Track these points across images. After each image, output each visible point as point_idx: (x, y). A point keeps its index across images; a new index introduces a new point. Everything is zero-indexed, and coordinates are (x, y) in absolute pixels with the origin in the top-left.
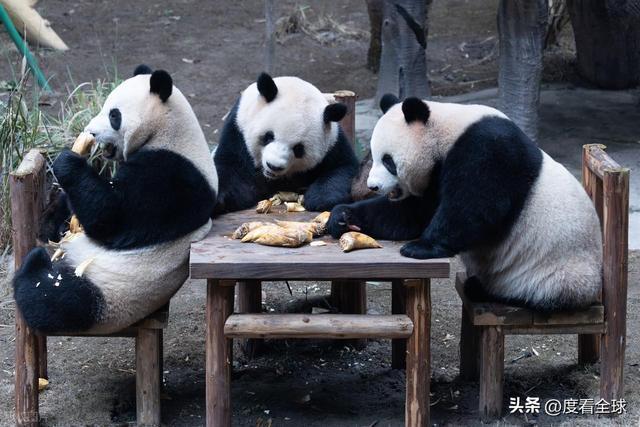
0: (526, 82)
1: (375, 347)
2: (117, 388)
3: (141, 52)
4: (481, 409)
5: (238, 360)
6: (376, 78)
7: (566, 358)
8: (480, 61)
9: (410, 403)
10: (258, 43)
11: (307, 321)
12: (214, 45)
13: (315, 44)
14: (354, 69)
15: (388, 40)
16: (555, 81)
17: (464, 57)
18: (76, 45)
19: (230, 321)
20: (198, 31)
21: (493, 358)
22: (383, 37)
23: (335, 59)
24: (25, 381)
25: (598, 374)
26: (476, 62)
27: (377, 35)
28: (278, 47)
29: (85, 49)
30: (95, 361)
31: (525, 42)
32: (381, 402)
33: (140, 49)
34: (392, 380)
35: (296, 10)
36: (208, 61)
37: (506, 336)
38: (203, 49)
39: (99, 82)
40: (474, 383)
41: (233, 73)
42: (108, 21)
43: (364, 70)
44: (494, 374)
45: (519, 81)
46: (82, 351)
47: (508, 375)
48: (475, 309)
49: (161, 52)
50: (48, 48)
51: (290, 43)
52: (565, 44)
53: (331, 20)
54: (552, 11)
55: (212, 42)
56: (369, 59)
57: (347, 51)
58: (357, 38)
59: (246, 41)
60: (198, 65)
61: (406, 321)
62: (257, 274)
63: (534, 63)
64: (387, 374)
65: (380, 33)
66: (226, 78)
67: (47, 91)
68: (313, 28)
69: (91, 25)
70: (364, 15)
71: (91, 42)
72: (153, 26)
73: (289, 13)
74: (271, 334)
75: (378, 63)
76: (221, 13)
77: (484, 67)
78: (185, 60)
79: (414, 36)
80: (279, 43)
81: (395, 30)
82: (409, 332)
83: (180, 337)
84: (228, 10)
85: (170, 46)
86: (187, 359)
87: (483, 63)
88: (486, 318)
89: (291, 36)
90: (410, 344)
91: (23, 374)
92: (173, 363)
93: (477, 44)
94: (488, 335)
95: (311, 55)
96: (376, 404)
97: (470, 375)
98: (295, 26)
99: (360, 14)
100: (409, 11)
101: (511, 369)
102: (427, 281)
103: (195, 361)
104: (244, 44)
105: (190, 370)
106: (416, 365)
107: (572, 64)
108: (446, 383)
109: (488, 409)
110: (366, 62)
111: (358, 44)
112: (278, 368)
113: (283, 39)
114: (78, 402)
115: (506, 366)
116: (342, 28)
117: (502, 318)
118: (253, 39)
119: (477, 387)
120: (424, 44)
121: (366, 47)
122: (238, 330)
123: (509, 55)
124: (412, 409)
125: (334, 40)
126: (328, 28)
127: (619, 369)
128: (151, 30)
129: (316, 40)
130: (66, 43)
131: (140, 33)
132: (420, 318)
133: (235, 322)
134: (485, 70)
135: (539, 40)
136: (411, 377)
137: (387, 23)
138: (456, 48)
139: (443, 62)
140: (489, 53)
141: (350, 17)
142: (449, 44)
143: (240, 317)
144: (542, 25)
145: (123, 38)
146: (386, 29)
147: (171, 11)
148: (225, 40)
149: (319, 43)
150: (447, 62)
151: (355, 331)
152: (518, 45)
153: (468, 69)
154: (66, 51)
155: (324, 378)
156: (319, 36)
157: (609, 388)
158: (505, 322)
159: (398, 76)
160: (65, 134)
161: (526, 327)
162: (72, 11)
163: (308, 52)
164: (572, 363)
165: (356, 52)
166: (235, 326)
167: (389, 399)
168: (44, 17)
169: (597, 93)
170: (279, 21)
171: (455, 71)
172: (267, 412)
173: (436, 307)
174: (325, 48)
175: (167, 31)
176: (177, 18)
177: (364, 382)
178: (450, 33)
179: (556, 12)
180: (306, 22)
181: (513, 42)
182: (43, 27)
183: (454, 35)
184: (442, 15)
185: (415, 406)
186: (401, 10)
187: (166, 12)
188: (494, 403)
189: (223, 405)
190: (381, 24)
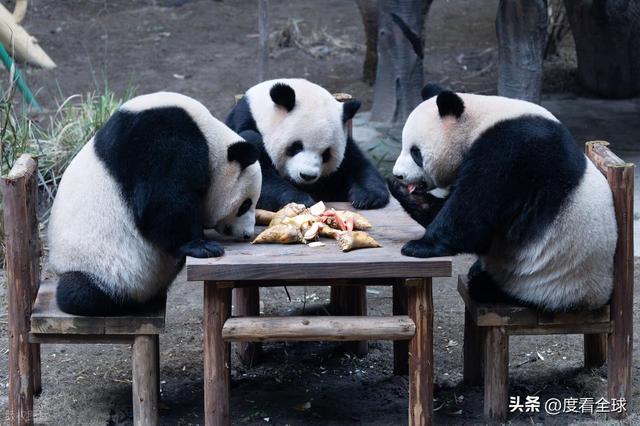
0: (527, 89)
1: (376, 354)
2: (113, 397)
3: (131, 69)
4: (487, 412)
5: (236, 369)
6: (372, 91)
7: (572, 362)
8: (479, 73)
9: (413, 407)
10: (250, 58)
11: (307, 323)
12: (205, 61)
13: (309, 58)
14: (350, 82)
15: (384, 50)
16: (555, 91)
17: (462, 69)
18: (65, 63)
19: (228, 325)
20: (189, 47)
21: (497, 359)
22: (378, 47)
23: (330, 73)
24: (19, 390)
25: (605, 377)
26: (474, 74)
27: (372, 46)
28: (271, 62)
29: (72, 66)
30: (90, 372)
31: (525, 48)
32: (383, 408)
33: (129, 66)
34: (394, 387)
35: (288, 24)
36: (200, 77)
37: (510, 337)
38: (195, 64)
39: (89, 95)
40: (477, 388)
41: (225, 88)
42: (96, 38)
43: (360, 83)
44: (498, 375)
45: (518, 88)
46: (76, 363)
47: (512, 379)
48: (478, 309)
49: (151, 68)
50: (35, 66)
51: (284, 57)
52: (565, 54)
53: (325, 34)
54: (552, 20)
55: (204, 57)
56: (364, 72)
57: (342, 65)
58: (352, 52)
59: (238, 56)
60: (190, 80)
61: (408, 322)
62: (255, 276)
63: (533, 69)
64: (389, 380)
65: (376, 45)
66: (218, 93)
67: (35, 108)
68: (307, 42)
69: (79, 43)
70: (359, 27)
71: (79, 59)
72: (142, 43)
73: (282, 27)
74: (271, 337)
75: (374, 76)
76: (211, 28)
77: (483, 78)
78: (176, 76)
79: (411, 46)
80: (272, 58)
81: (391, 41)
82: (411, 333)
83: (176, 347)
84: (219, 26)
85: (161, 62)
86: (184, 369)
87: (482, 75)
88: (490, 319)
89: (285, 50)
90: (412, 345)
91: (17, 384)
92: (170, 372)
93: (474, 56)
94: (492, 336)
95: (305, 69)
96: (379, 411)
97: (474, 379)
98: (288, 41)
99: (355, 28)
100: (405, 20)
101: (516, 373)
102: (429, 281)
103: (192, 371)
104: (236, 59)
105: (187, 380)
106: (419, 367)
107: (573, 74)
108: (449, 388)
109: (494, 412)
110: (362, 75)
111: (354, 57)
112: (278, 377)
113: (277, 54)
114: (74, 412)
115: (510, 370)
116: (337, 42)
117: (506, 319)
118: (245, 54)
119: (481, 392)
120: (421, 55)
121: (361, 60)
122: (236, 334)
123: (508, 61)
124: (415, 412)
125: (329, 54)
126: (322, 42)
127: (626, 370)
128: (140, 47)
129: (310, 54)
130: (54, 60)
131: (130, 49)
132: (422, 318)
133: (233, 326)
134: (484, 82)
135: (539, 46)
136: (414, 379)
137: (383, 33)
138: (454, 60)
139: (440, 75)
140: (488, 64)
141: (345, 31)
142: (446, 56)
143: (239, 320)
144: (541, 30)
145: (112, 55)
146: (382, 39)
147: (161, 28)
148: (217, 55)
149: (314, 57)
150: (445, 74)
151: (355, 333)
152: (518, 50)
153: (466, 80)
154: (54, 69)
155: (325, 385)
156: (313, 50)
157: (617, 388)
158: (509, 322)
159: (394, 87)
160: (54, 148)
161: (531, 328)
162: (59, 29)
163: (302, 66)
164: (577, 366)
165: (351, 66)
166: (234, 329)
167: (392, 404)
168: (31, 35)
169: (599, 103)
170: (271, 36)
171: (453, 83)
172: (267, 419)
173: (438, 315)
174: (319, 62)
175: (157, 47)
176: (168, 34)
177: (366, 389)
178: (448, 45)
179: (556, 21)
180: (299, 36)
181: (512, 48)
182: (31, 44)
183: (452, 47)
184: (439, 28)
185: (418, 409)
186: (397, 20)
187: (156, 28)
188: (500, 406)
189: (222, 410)
190: (376, 36)
